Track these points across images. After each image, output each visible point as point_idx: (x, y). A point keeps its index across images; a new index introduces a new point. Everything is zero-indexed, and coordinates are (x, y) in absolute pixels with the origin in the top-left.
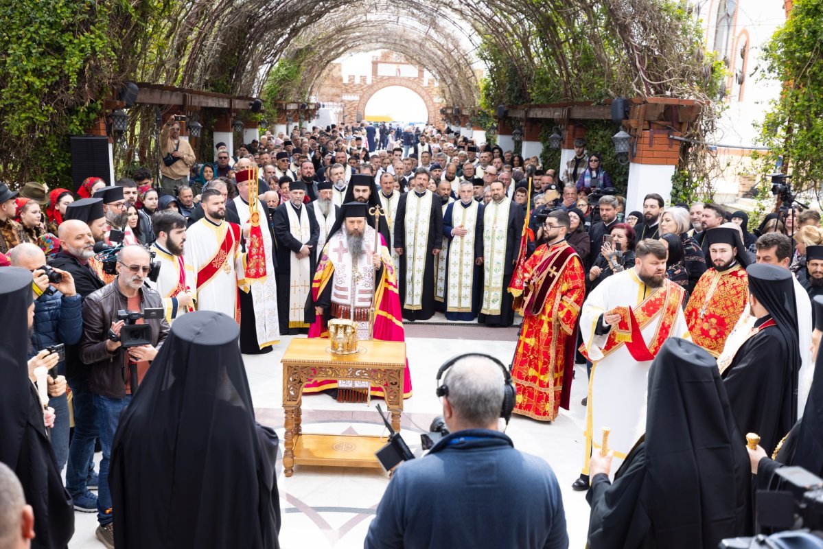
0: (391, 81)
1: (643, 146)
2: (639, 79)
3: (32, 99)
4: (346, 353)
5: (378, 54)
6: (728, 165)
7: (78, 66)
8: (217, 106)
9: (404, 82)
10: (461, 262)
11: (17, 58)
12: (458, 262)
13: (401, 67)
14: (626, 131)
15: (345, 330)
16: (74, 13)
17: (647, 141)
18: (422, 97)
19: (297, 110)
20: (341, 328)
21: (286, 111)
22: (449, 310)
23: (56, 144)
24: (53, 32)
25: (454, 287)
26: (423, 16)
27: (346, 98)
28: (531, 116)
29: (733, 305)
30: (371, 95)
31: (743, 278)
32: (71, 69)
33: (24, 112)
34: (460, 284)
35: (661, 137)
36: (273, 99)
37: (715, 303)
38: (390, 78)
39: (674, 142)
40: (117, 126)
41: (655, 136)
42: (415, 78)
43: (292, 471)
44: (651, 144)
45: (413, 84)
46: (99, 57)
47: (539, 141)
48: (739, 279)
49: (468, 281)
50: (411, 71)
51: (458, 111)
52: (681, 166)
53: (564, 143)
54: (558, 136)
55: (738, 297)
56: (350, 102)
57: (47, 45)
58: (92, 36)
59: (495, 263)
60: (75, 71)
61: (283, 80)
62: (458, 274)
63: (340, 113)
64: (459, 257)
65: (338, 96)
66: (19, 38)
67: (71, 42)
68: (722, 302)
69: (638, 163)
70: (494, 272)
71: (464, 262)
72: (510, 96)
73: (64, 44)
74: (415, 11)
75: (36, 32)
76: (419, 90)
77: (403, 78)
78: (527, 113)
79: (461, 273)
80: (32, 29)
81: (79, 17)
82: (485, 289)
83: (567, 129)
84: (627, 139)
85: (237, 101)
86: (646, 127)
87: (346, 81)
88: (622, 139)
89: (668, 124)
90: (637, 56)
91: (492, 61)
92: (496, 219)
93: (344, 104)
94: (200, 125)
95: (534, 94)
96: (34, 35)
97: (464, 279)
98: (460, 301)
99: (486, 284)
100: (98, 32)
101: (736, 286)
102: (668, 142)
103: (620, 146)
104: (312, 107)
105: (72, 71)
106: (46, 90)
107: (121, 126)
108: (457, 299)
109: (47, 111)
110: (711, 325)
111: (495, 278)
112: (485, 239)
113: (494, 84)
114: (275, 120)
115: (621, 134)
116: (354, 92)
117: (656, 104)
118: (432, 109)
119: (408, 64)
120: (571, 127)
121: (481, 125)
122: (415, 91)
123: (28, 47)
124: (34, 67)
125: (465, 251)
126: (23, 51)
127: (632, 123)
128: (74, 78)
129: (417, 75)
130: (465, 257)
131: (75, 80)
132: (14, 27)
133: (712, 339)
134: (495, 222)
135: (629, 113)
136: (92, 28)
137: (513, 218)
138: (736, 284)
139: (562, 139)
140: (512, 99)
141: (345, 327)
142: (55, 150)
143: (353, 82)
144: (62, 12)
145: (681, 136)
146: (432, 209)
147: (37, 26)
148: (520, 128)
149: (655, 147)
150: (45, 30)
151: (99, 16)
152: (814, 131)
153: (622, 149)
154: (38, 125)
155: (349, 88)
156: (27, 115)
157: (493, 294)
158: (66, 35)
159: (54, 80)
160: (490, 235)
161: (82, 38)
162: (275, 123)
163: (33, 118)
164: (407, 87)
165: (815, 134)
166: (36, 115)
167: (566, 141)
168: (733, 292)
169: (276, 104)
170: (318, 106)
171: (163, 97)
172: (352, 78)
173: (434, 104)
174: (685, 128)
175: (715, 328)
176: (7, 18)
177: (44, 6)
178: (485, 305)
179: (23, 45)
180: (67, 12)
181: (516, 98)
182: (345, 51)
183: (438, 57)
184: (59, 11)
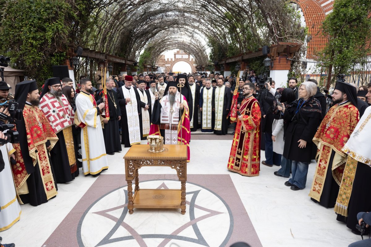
0: (180, 60)
1: (276, 63)
2: (274, 37)
3: (33, 50)
4: (157, 152)
5: (176, 50)
6: (310, 69)
7: (51, 36)
8: (120, 62)
9: (184, 60)
10: (207, 110)
11: (25, 32)
12: (206, 110)
13: (183, 55)
14: (268, 57)
15: (156, 141)
16: (49, 14)
17: (278, 61)
18: (190, 64)
19: (151, 68)
20: (154, 139)
21: (147, 67)
22: (203, 128)
23: (47, 69)
24: (40, 22)
25: (205, 119)
26: (189, 34)
27: (167, 65)
28: (227, 62)
29: (343, 122)
30: (174, 64)
31: (351, 109)
32: (48, 37)
33: (31, 55)
34: (207, 118)
35: (283, 59)
36: (142, 63)
37: (334, 121)
38: (180, 59)
39: (289, 61)
40: (74, 63)
41: (281, 59)
42: (187, 59)
43: (133, 211)
44: (279, 62)
45: (187, 60)
46: (60, 32)
47: (230, 71)
48: (348, 109)
49: (210, 117)
50: (186, 56)
51: (201, 66)
52: (291, 70)
53: (240, 69)
54: (238, 66)
55: (347, 118)
56: (168, 66)
57: (38, 27)
58: (57, 24)
59: (219, 110)
60: (50, 38)
61: (145, 57)
62: (206, 115)
63: (165, 70)
64: (206, 108)
65: (164, 65)
66: (26, 25)
67: (48, 26)
68: (338, 120)
69: (275, 70)
70: (219, 114)
71: (208, 110)
72: (219, 57)
73: (45, 27)
74: (186, 32)
75: (33, 22)
76: (189, 62)
77: (184, 59)
78: (225, 61)
79: (207, 114)
80: (31, 21)
81: (51, 16)
82: (216, 120)
83: (241, 64)
84: (270, 61)
85: (128, 62)
86: (277, 55)
87: (166, 60)
88: (268, 61)
89: (286, 54)
90: (273, 28)
91: (212, 47)
92: (219, 93)
93: (166, 67)
94: (112, 67)
95: (228, 54)
96: (32, 23)
97: (208, 117)
98: (207, 125)
99: (216, 118)
100: (59, 22)
101: (346, 113)
102: (286, 61)
103: (267, 63)
104: (156, 67)
105: (49, 38)
106: (39, 46)
107: (76, 63)
108: (206, 124)
109: (41, 54)
110: (331, 132)
111: (219, 116)
112: (215, 101)
113: (213, 54)
114: (143, 70)
115: (267, 59)
116: (169, 63)
117: (283, 45)
118: (193, 68)
119: (185, 54)
120: (243, 63)
121: (209, 69)
122: (188, 63)
123: (30, 28)
124: (33, 36)
125: (208, 106)
126: (28, 30)
127: (272, 54)
128: (50, 40)
129: (188, 58)
130: (208, 108)
131: (50, 41)
132: (24, 20)
133: (331, 139)
134: (219, 95)
135: (269, 51)
136: (57, 21)
137: (226, 93)
138: (346, 112)
139: (240, 67)
140: (220, 58)
141: (156, 139)
142: (47, 71)
143: (168, 61)
144: (43, 14)
145: (291, 58)
146: (196, 90)
147: (32, 19)
148: (223, 67)
149: (281, 63)
150: (36, 21)
151: (60, 16)
152: (344, 54)
153: (268, 65)
154: (37, 60)
155: (168, 62)
156: (32, 56)
157: (218, 122)
158: (46, 23)
159: (42, 42)
160: (217, 100)
161: (53, 24)
162: (143, 71)
163: (34, 58)
164: (185, 61)
165: (345, 55)
166: (36, 56)
167: (241, 68)
168: (344, 115)
169: (143, 65)
170: (158, 67)
171: (97, 55)
172: (168, 59)
173: (193, 66)
174: (292, 55)
175: (333, 134)
176: (20, 16)
177: (35, 11)
178: (215, 127)
179: (27, 27)
180: (46, 14)
181: (221, 57)
182: (165, 49)
183: (194, 49)
184: (42, 13)
